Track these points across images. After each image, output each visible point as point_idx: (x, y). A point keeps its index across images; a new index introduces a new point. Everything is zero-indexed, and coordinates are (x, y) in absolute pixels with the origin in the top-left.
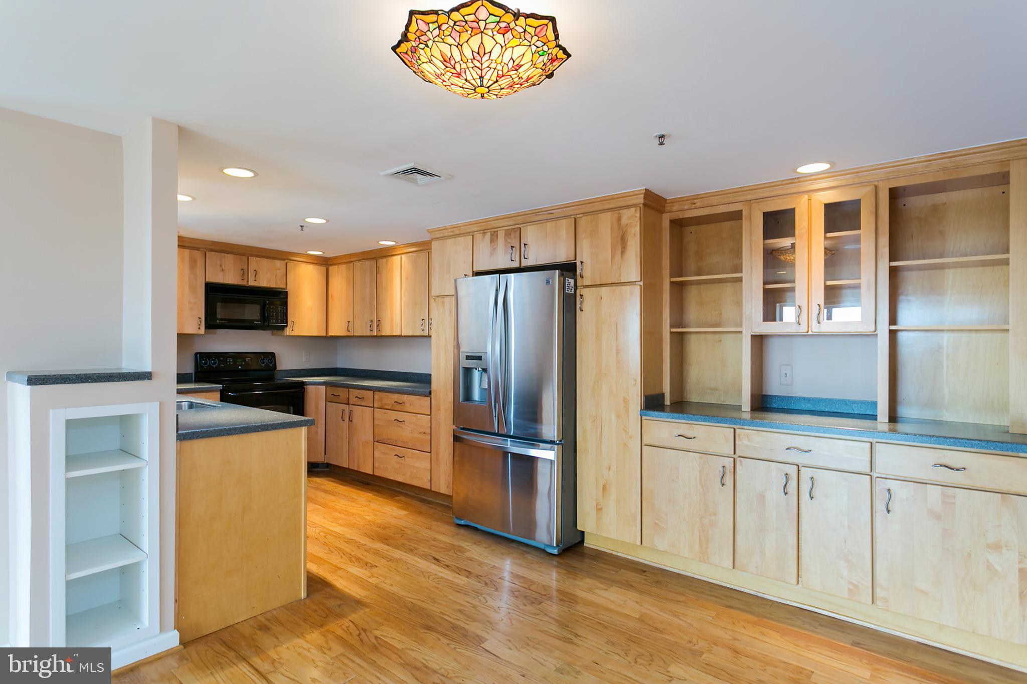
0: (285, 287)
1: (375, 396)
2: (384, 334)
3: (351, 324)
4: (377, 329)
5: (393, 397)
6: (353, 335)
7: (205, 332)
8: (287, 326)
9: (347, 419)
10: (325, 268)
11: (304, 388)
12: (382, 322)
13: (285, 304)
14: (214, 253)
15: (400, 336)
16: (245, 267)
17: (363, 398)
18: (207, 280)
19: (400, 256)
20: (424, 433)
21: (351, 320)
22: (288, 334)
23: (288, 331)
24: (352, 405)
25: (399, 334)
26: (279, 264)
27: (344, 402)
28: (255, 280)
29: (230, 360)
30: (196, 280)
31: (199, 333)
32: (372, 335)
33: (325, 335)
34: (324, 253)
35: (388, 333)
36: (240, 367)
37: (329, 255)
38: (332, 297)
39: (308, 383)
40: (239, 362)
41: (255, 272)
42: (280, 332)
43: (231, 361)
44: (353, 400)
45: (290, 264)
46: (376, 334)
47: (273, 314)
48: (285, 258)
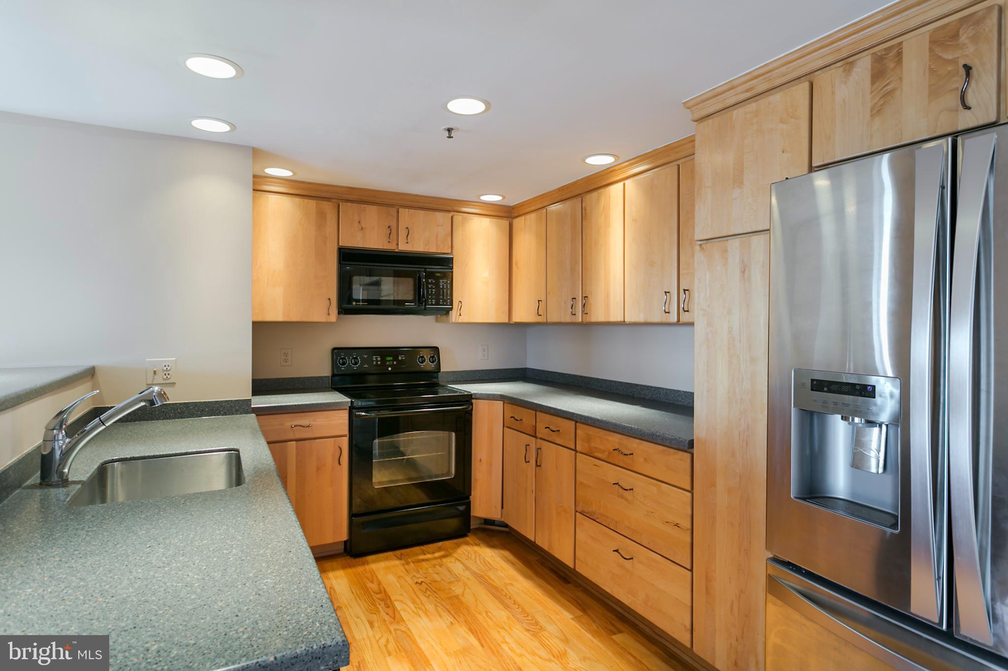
0: (449, 251)
1: (577, 431)
2: (593, 320)
3: (542, 304)
4: (583, 311)
5: (610, 438)
6: (545, 321)
7: (338, 319)
8: (451, 309)
9: (533, 462)
10: (507, 223)
11: (472, 404)
12: (591, 300)
13: (449, 276)
14: (350, 204)
15: (623, 324)
16: (393, 224)
17: (559, 431)
18: (340, 245)
19: (621, 184)
20: (677, 525)
21: (543, 298)
22: (453, 320)
23: (454, 315)
24: (541, 439)
25: (620, 319)
26: (442, 218)
27: (530, 433)
28: (407, 243)
29: (376, 358)
30: (325, 244)
31: (329, 321)
32: (574, 321)
33: (506, 320)
34: (504, 197)
35: (601, 319)
36: (390, 369)
37: (512, 201)
38: (516, 265)
39: (478, 396)
40: (389, 361)
41: (407, 230)
42: (444, 317)
43: (379, 359)
44: (542, 431)
45: (458, 218)
46: (580, 320)
47: (432, 292)
48: (449, 208)
